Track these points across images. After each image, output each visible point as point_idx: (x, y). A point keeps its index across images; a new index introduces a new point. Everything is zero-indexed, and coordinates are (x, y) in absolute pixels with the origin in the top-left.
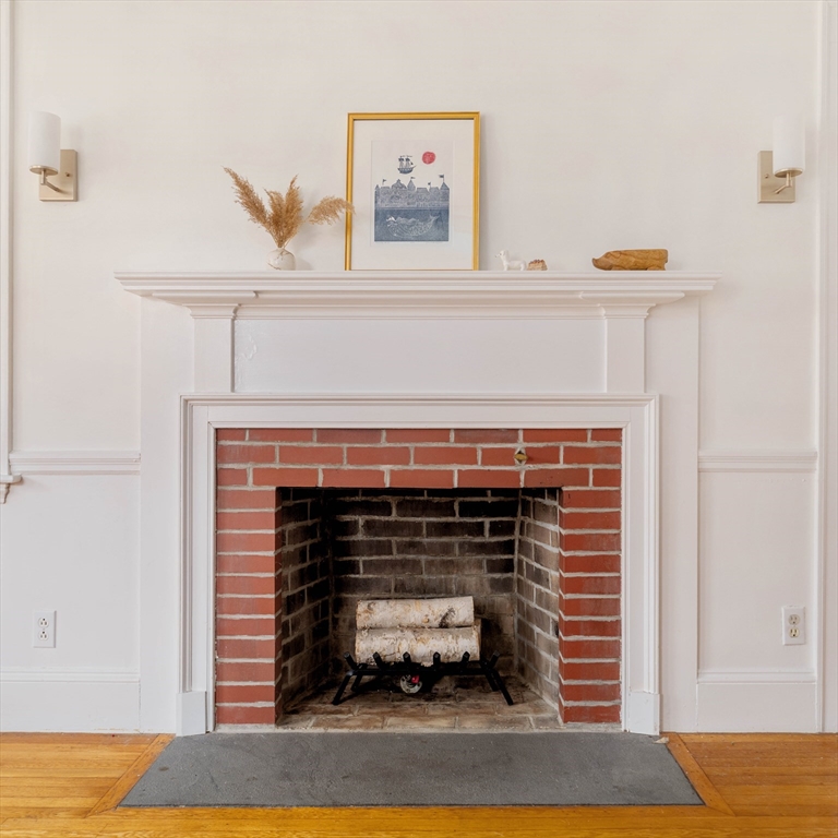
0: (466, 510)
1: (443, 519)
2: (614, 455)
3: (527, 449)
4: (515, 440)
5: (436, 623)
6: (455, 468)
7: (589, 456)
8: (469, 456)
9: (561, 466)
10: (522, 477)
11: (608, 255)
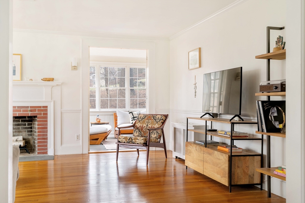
0: (22, 121)
1: (18, 123)
2: (46, 110)
3: (31, 109)
4: (28, 108)
5: (15, 140)
6: (17, 113)
7: (42, 110)
8: (20, 111)
9: (37, 112)
10: (30, 114)
11: (43, 78)
